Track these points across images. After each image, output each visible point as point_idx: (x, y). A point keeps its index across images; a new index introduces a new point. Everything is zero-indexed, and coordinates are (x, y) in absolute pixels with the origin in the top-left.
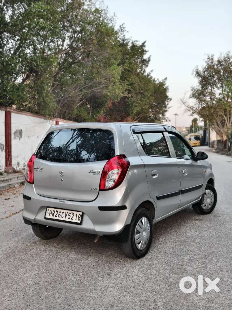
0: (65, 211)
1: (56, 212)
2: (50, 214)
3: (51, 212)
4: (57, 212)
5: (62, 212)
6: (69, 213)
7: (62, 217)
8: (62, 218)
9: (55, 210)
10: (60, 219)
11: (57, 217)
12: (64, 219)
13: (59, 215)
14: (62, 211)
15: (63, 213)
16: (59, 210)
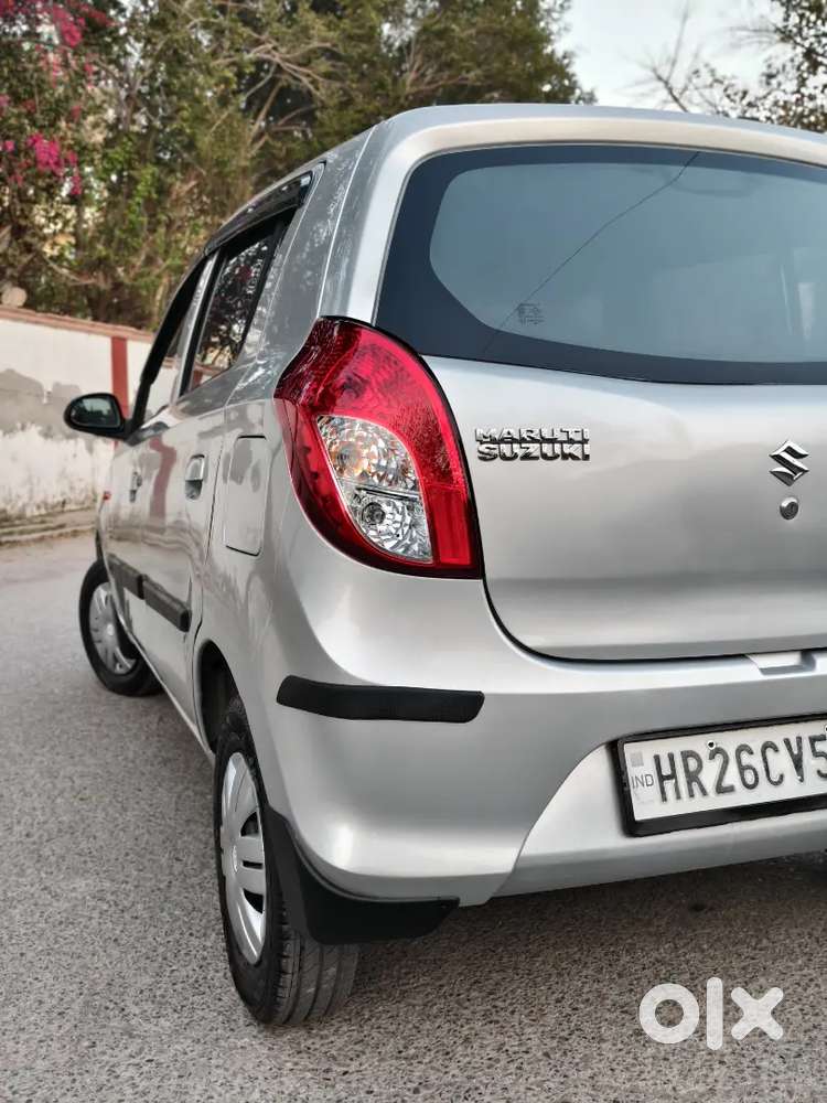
0: (776, 734)
1: (712, 757)
2: (669, 785)
3: (666, 771)
4: (719, 759)
5: (757, 748)
6: (813, 740)
7: (775, 778)
8: (777, 784)
9: (699, 744)
10: (767, 793)
11: (731, 789)
12: (791, 790)
13: (750, 778)
14: (755, 738)
15: (770, 753)
16: (729, 741)
